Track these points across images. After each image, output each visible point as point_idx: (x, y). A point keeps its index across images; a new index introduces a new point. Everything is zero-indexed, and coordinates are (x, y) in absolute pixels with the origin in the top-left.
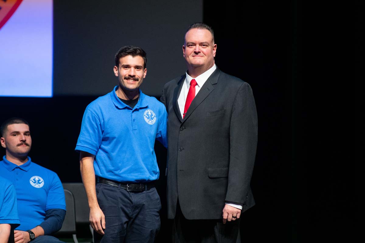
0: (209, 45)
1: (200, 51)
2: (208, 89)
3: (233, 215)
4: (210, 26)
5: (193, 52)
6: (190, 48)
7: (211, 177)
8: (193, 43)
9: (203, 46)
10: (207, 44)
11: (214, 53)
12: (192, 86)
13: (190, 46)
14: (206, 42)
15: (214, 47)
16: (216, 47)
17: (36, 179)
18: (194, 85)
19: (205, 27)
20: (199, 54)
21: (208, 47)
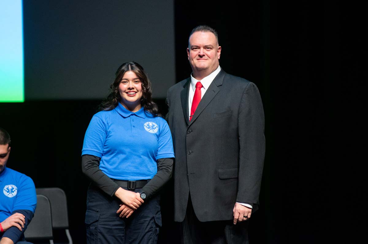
0: (213, 48)
1: (204, 54)
2: (214, 91)
3: (244, 214)
4: (214, 28)
5: (198, 55)
6: (194, 51)
7: (221, 178)
8: (197, 46)
9: (207, 49)
10: (211, 47)
11: (218, 55)
12: (198, 89)
13: (195, 50)
14: (210, 45)
15: (219, 49)
16: (220, 49)
17: (9, 188)
18: (199, 88)
19: (209, 29)
20: (204, 58)
21: (212, 50)
